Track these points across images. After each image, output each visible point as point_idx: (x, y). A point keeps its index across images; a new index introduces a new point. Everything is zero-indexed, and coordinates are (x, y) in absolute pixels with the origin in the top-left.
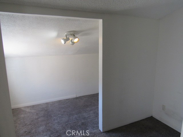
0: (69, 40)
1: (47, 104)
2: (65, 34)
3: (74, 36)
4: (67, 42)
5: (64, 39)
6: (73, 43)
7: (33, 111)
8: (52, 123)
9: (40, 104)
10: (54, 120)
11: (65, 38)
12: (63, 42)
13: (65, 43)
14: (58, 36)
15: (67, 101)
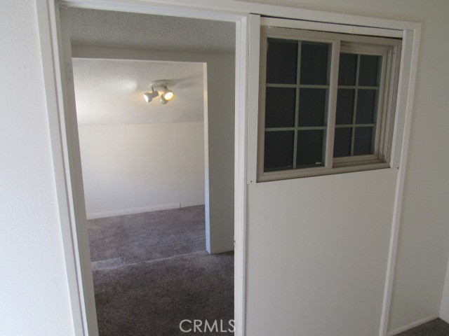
0: (158, 95)
1: (122, 217)
2: (151, 85)
3: (166, 88)
4: (153, 99)
5: (148, 94)
6: (165, 102)
7: (95, 227)
8: (128, 246)
9: (109, 218)
10: (133, 241)
11: (151, 92)
12: (146, 98)
13: (150, 100)
14: (139, 89)
15: (161, 214)
